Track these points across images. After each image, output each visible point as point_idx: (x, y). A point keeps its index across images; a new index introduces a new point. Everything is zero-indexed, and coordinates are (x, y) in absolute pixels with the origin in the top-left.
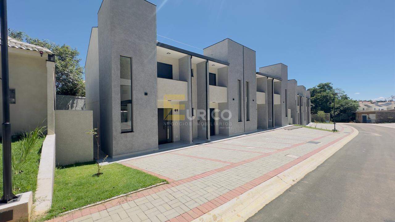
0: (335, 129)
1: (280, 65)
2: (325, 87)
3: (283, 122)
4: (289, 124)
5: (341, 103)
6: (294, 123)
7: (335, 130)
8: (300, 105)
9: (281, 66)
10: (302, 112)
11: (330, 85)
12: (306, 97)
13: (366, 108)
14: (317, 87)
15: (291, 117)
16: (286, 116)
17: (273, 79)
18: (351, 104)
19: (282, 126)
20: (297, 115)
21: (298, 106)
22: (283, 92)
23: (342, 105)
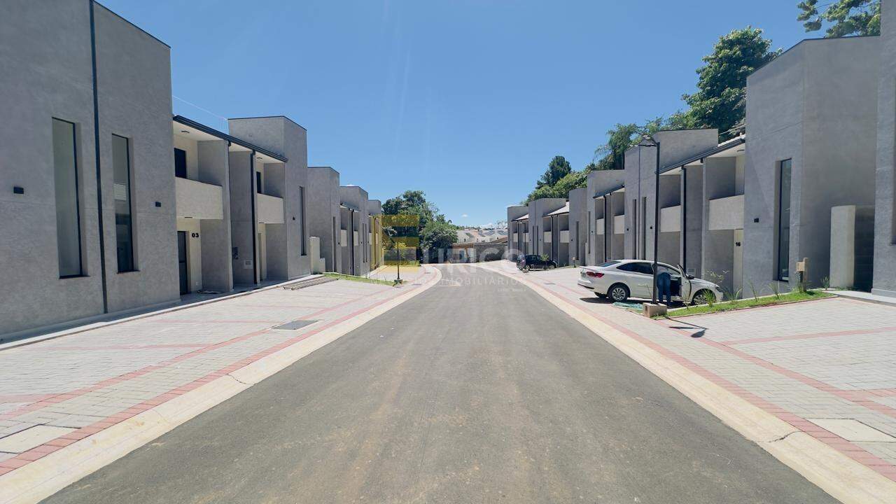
0: (398, 278)
1: (281, 122)
2: (414, 199)
3: (291, 269)
4: (315, 274)
5: (433, 230)
6: (330, 268)
7: (398, 281)
8: (349, 227)
9: (285, 123)
10: (356, 244)
11: (422, 196)
12: (367, 213)
13: (467, 237)
14: (402, 198)
15: (321, 257)
16: (304, 254)
17: (254, 151)
18: (447, 232)
19: (289, 279)
20: (339, 251)
21: (344, 232)
22: (291, 191)
23: (435, 234)
